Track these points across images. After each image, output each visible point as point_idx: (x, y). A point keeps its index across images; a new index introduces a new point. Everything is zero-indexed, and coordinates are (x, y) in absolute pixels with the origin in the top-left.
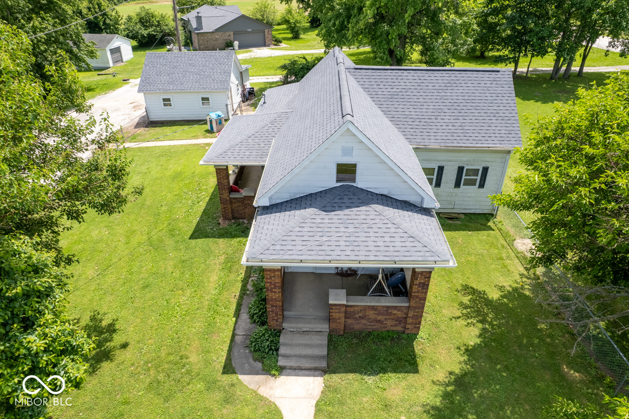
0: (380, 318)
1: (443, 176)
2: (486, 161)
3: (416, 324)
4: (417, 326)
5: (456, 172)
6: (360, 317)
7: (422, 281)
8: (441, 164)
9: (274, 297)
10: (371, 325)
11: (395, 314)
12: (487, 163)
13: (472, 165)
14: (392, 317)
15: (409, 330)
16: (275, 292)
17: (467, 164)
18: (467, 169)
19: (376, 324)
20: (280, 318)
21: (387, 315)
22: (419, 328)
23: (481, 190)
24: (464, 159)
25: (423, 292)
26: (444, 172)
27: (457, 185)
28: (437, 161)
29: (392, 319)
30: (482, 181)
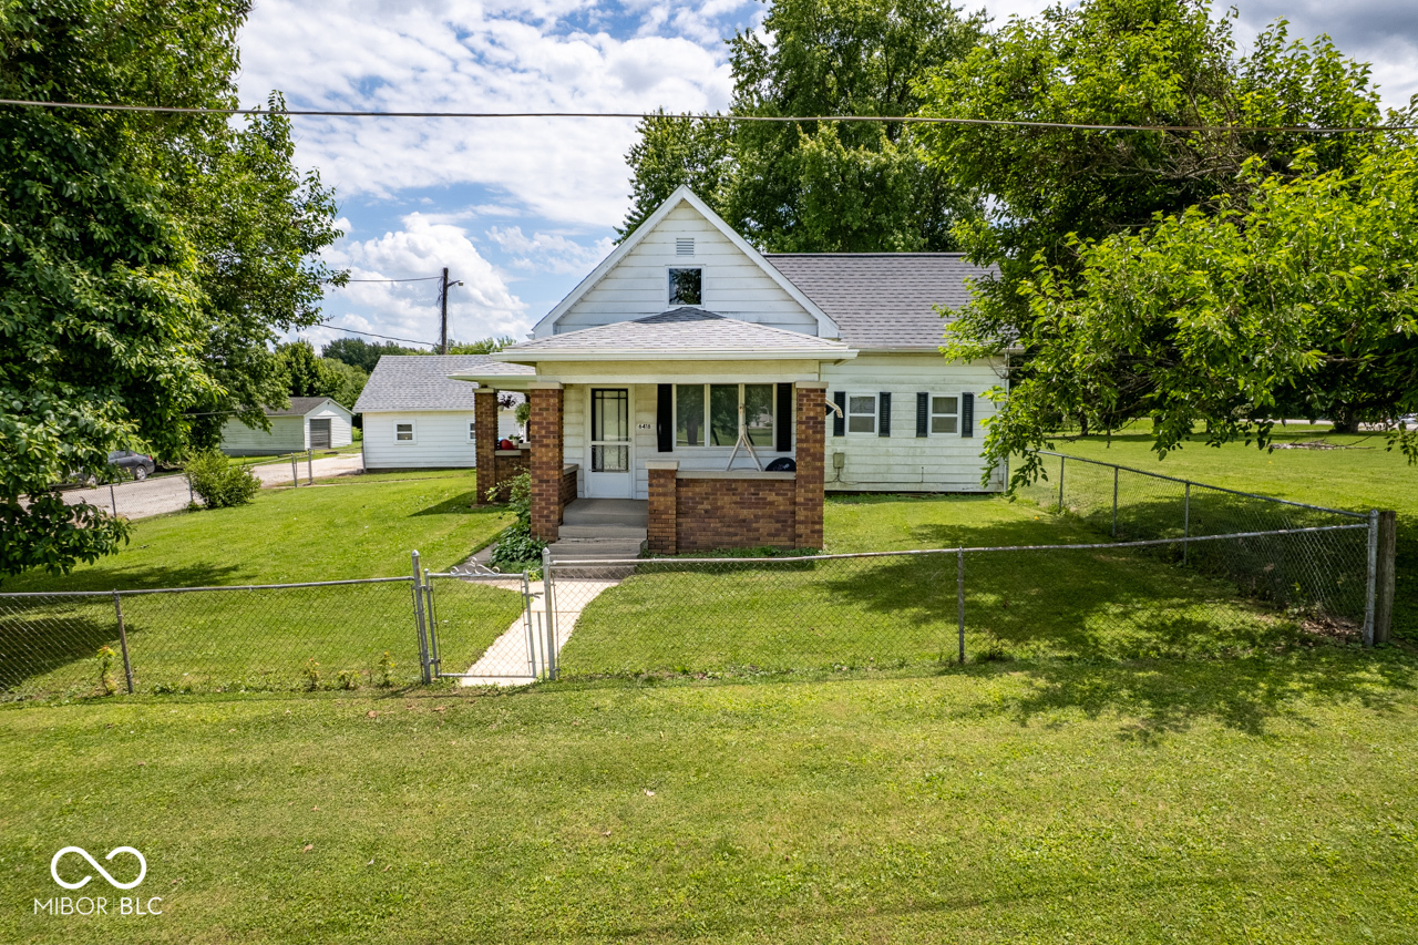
0: (745, 513)
1: (892, 413)
2: (967, 383)
3: (814, 523)
4: (817, 527)
5: (915, 404)
6: (706, 511)
7: (812, 414)
8: (886, 389)
9: (545, 459)
10: (729, 534)
11: (772, 503)
12: (968, 386)
13: (941, 390)
14: (768, 510)
15: (803, 539)
16: (547, 446)
17: (933, 389)
18: (934, 398)
19: (739, 530)
20: (553, 512)
21: (756, 505)
22: (820, 532)
23: (968, 441)
24: (926, 378)
25: (815, 441)
26: (892, 404)
27: (922, 430)
28: (876, 382)
29: (771, 517)
30: (967, 422)
